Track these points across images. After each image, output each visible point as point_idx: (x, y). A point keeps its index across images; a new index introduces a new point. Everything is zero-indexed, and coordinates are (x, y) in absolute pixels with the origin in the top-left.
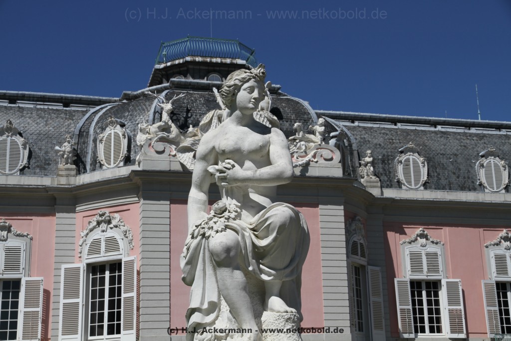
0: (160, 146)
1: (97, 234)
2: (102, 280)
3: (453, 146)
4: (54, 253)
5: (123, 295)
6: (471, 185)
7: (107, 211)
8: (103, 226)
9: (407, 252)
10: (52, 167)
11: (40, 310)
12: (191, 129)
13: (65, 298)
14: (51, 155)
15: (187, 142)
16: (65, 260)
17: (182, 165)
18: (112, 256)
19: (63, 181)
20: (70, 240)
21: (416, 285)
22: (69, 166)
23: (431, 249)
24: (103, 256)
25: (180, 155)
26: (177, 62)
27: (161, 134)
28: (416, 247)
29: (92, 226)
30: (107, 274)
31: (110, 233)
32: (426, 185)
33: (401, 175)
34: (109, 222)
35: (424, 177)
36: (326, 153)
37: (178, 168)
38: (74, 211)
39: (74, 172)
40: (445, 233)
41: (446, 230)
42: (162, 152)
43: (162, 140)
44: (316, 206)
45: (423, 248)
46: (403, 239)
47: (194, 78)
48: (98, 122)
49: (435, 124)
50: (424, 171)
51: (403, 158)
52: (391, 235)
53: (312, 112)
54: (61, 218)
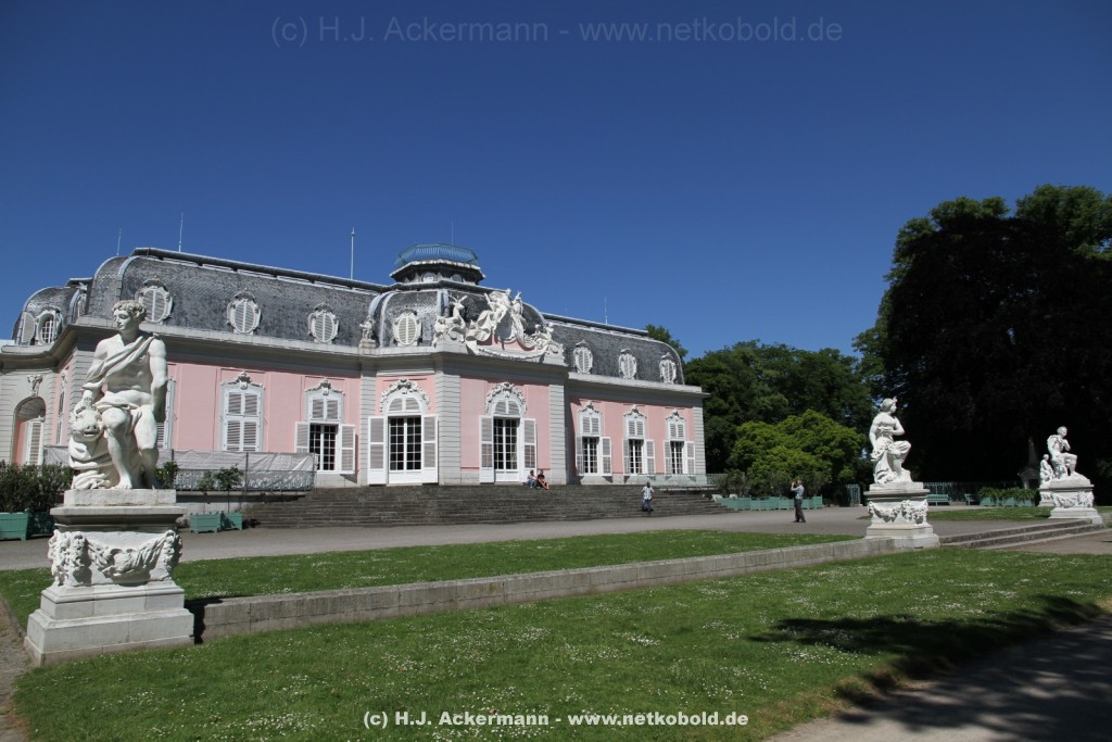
0: (454, 335)
1: (398, 395)
2: (401, 431)
3: (606, 345)
4: (361, 407)
5: (423, 442)
6: (617, 374)
7: (408, 378)
8: (404, 390)
9: (581, 418)
10: (355, 339)
11: (354, 449)
12: (472, 323)
13: (372, 441)
14: (353, 328)
15: (471, 333)
16: (369, 412)
17: (468, 349)
18: (412, 413)
19: (367, 352)
20: (373, 398)
21: (585, 440)
22: (370, 340)
23: (595, 416)
24: (404, 412)
25: (467, 342)
26: (431, 262)
27: (455, 326)
28: (586, 414)
29: (392, 389)
30: (405, 426)
31: (410, 395)
32: (591, 371)
33: (577, 363)
34: (409, 387)
35: (590, 366)
36: (554, 348)
37: (465, 351)
38: (375, 376)
39: (374, 346)
40: (602, 405)
41: (603, 403)
42: (454, 339)
43: (455, 330)
44: (547, 385)
45: (590, 415)
46: (580, 408)
47: (444, 276)
48: (388, 307)
49: (589, 325)
50: (591, 360)
51: (579, 350)
52: (572, 405)
53: (540, 314)
54: (364, 381)
